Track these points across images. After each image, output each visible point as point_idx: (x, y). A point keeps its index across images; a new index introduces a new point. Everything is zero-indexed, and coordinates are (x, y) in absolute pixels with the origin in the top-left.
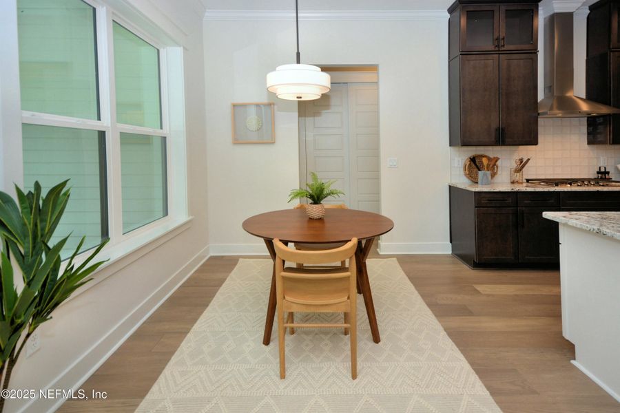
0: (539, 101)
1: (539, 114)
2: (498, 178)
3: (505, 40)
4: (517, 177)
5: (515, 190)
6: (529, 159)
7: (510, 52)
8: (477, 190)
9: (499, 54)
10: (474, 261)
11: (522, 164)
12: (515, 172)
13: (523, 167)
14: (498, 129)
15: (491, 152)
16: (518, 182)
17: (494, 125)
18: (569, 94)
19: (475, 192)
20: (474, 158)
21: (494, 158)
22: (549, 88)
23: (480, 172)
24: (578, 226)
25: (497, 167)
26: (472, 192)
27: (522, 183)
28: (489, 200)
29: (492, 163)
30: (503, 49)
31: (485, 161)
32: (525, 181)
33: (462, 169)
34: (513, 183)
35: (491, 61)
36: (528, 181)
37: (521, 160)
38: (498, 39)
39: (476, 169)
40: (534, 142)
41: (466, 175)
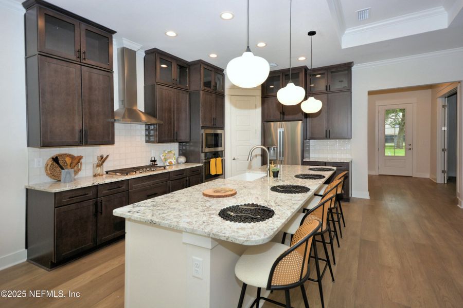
0: (115, 110)
1: (115, 120)
2: (81, 174)
3: (87, 54)
4: (99, 170)
5: (96, 184)
6: (108, 156)
7: (91, 67)
8: (58, 190)
9: (81, 65)
10: (52, 262)
11: (102, 160)
12: (97, 167)
13: (103, 162)
14: (81, 131)
15: (75, 151)
16: (99, 175)
17: (77, 128)
18: (134, 108)
19: (55, 193)
20: (57, 157)
21: (78, 157)
22: (122, 102)
23: (63, 170)
24: (139, 220)
25: (81, 164)
26: (51, 193)
27: (102, 175)
28: (70, 198)
29: (75, 162)
30: (84, 61)
31: (68, 160)
32: (105, 173)
33: (43, 170)
34: (95, 176)
35: (74, 69)
36: (107, 172)
37: (102, 157)
38: (79, 51)
39: (59, 168)
40: (111, 142)
41: (47, 174)
